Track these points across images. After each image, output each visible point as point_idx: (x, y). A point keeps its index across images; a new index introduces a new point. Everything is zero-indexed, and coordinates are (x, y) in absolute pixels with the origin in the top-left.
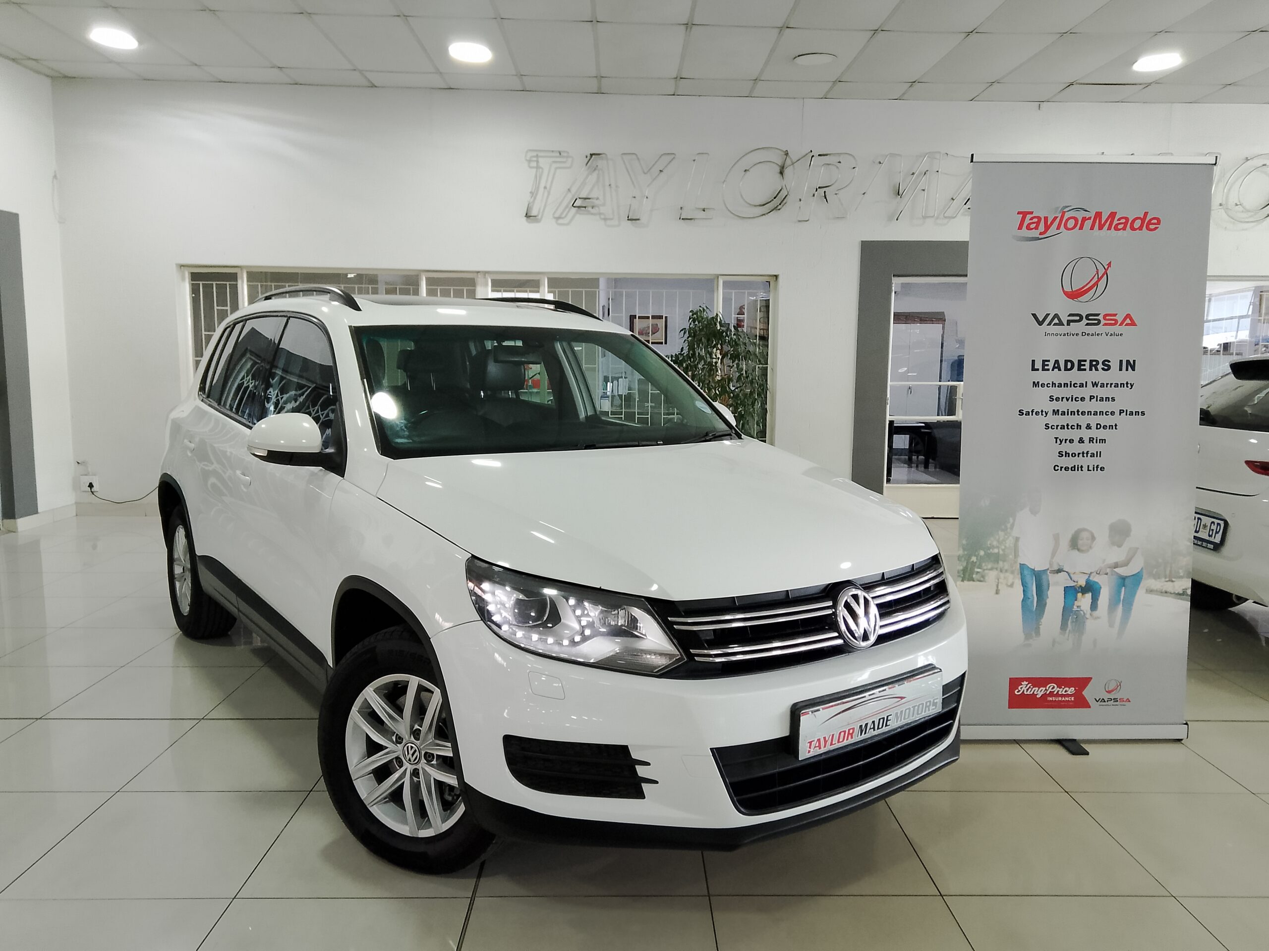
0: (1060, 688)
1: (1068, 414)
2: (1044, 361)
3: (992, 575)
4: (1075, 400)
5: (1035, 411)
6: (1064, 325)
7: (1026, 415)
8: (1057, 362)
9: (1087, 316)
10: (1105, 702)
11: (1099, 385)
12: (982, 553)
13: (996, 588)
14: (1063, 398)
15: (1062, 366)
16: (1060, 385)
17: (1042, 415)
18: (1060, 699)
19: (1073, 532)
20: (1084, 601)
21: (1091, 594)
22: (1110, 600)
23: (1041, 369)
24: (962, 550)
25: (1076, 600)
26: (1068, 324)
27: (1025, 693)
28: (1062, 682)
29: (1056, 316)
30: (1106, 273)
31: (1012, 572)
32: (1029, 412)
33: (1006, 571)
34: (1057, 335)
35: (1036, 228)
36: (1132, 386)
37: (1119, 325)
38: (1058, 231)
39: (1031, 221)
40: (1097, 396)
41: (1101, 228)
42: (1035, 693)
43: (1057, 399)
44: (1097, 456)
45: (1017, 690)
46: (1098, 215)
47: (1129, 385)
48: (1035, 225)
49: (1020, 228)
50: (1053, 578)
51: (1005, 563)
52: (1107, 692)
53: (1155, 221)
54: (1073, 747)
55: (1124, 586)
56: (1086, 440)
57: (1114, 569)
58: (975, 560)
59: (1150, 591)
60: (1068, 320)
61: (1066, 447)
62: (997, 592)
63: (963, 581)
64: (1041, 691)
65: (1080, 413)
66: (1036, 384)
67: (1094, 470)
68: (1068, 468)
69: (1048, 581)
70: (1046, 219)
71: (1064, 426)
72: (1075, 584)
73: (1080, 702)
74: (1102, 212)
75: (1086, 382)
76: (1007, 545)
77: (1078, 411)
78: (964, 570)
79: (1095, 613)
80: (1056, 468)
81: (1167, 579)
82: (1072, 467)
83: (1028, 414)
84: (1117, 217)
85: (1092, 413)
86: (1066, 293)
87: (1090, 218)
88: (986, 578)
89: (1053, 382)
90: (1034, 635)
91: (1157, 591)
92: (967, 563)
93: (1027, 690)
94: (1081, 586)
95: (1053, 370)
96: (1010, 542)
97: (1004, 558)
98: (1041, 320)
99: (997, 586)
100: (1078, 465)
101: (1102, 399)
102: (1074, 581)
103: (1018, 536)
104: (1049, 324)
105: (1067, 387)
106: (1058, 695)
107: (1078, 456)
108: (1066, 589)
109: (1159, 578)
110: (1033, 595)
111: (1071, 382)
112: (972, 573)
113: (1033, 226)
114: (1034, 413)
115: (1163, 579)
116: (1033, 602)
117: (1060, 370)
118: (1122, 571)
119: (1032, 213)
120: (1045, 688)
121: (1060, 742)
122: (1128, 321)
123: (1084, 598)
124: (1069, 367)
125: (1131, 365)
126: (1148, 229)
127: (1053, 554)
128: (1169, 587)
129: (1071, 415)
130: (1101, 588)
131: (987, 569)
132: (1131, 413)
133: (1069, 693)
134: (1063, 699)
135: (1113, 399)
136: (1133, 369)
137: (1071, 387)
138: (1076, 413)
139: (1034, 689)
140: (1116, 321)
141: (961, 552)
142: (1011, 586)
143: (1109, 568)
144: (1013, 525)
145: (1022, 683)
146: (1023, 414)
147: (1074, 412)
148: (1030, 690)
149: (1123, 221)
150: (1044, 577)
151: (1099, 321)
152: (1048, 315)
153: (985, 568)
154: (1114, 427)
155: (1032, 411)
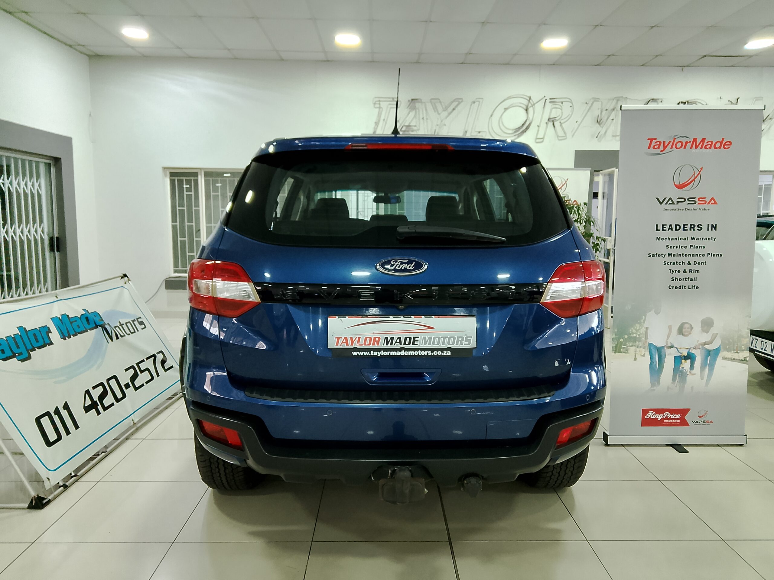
0: (672, 414)
1: (677, 256)
2: (663, 225)
3: (632, 350)
4: (681, 248)
5: (658, 254)
6: (674, 204)
7: (652, 256)
8: (671, 225)
9: (688, 199)
10: (698, 422)
11: (696, 239)
12: (626, 337)
13: (634, 357)
14: (674, 247)
15: (674, 229)
16: (672, 239)
17: (662, 256)
18: (671, 421)
19: (680, 324)
20: (686, 364)
21: (690, 360)
22: (701, 364)
23: (661, 230)
24: (614, 334)
25: (681, 364)
26: (677, 204)
27: (651, 417)
28: (672, 411)
29: (670, 199)
30: (699, 174)
31: (644, 348)
32: (654, 255)
33: (641, 347)
34: (671, 210)
35: (659, 148)
36: (715, 239)
37: (708, 204)
38: (672, 150)
39: (655, 144)
40: (694, 246)
41: (696, 147)
42: (657, 417)
43: (671, 247)
44: (694, 280)
45: (646, 416)
46: (695, 140)
47: (713, 239)
48: (658, 146)
49: (649, 148)
50: (667, 351)
51: (640, 343)
52: (699, 417)
53: (728, 143)
54: (679, 448)
55: (709, 355)
56: (688, 271)
57: (704, 346)
58: (622, 341)
59: (725, 359)
60: (677, 202)
61: (675, 275)
62: (635, 359)
63: (615, 353)
64: (660, 417)
65: (684, 255)
66: (658, 239)
67: (692, 288)
68: (677, 287)
69: (665, 353)
70: (664, 142)
71: (675, 263)
72: (681, 354)
73: (683, 423)
74: (696, 139)
75: (688, 238)
76: (641, 332)
77: (683, 254)
78: (616, 347)
79: (693, 372)
80: (670, 287)
81: (735, 352)
82: (679, 287)
83: (653, 256)
84: (706, 142)
85: (691, 255)
86: (676, 186)
87: (690, 142)
88: (629, 351)
89: (668, 238)
90: (656, 383)
91: (729, 358)
92: (618, 343)
93: (652, 416)
94: (684, 356)
95: (668, 230)
96: (643, 331)
97: (639, 340)
98: (661, 201)
99: (635, 356)
100: (683, 286)
101: (697, 247)
102: (680, 353)
103: (648, 327)
104: (666, 204)
105: (677, 240)
106: (670, 419)
107: (683, 280)
108: (676, 357)
109: (730, 351)
110: (656, 361)
111: (679, 237)
112: (621, 348)
113: (656, 147)
114: (657, 255)
115: (733, 352)
116: (656, 365)
117: (672, 230)
118: (708, 347)
119: (656, 139)
120: (662, 415)
121: (671, 445)
122: (713, 201)
123: (686, 362)
124: (678, 228)
125: (714, 227)
126: (725, 148)
127: (668, 337)
128: (736, 356)
129: (679, 256)
130: (696, 357)
131: (629, 346)
132: (714, 255)
133: (677, 417)
134: (674, 421)
135: (704, 247)
136: (715, 229)
137: (679, 240)
138: (682, 255)
139: (656, 415)
140: (706, 202)
141: (614, 336)
142: (644, 356)
143: (701, 345)
144: (644, 321)
145: (650, 412)
146: (651, 256)
147: (681, 255)
148: (654, 415)
149: (710, 143)
150: (663, 350)
151: (695, 202)
152: (665, 198)
153: (628, 345)
154: (704, 263)
155: (656, 254)
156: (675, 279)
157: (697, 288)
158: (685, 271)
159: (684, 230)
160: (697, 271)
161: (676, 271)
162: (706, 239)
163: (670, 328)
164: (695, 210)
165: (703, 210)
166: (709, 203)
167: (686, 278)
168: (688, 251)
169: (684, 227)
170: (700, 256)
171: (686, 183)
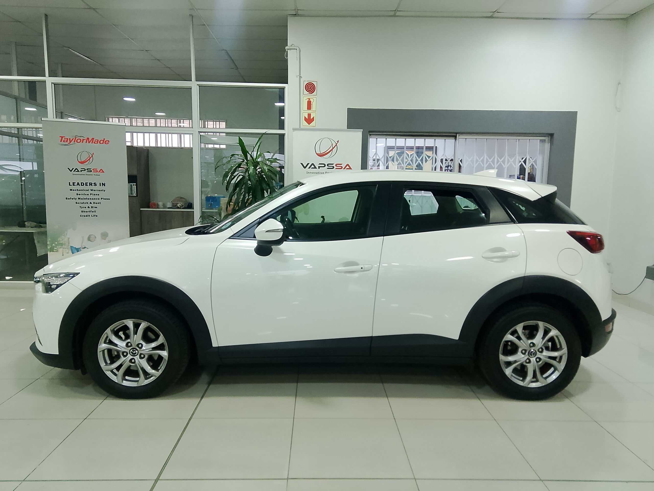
156: (83, 211)
157: (97, 216)
158: (89, 207)
159: (86, 185)
160: (96, 207)
161: (83, 207)
162: (99, 190)
163: (83, 238)
164: (91, 175)
165: (96, 175)
166: (99, 172)
167: (89, 211)
168: (89, 197)
169: (86, 184)
170: (96, 199)
171: (86, 160)
